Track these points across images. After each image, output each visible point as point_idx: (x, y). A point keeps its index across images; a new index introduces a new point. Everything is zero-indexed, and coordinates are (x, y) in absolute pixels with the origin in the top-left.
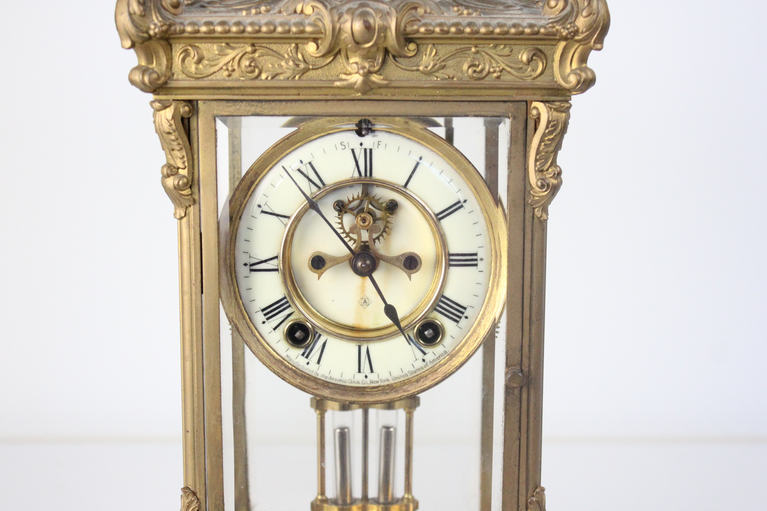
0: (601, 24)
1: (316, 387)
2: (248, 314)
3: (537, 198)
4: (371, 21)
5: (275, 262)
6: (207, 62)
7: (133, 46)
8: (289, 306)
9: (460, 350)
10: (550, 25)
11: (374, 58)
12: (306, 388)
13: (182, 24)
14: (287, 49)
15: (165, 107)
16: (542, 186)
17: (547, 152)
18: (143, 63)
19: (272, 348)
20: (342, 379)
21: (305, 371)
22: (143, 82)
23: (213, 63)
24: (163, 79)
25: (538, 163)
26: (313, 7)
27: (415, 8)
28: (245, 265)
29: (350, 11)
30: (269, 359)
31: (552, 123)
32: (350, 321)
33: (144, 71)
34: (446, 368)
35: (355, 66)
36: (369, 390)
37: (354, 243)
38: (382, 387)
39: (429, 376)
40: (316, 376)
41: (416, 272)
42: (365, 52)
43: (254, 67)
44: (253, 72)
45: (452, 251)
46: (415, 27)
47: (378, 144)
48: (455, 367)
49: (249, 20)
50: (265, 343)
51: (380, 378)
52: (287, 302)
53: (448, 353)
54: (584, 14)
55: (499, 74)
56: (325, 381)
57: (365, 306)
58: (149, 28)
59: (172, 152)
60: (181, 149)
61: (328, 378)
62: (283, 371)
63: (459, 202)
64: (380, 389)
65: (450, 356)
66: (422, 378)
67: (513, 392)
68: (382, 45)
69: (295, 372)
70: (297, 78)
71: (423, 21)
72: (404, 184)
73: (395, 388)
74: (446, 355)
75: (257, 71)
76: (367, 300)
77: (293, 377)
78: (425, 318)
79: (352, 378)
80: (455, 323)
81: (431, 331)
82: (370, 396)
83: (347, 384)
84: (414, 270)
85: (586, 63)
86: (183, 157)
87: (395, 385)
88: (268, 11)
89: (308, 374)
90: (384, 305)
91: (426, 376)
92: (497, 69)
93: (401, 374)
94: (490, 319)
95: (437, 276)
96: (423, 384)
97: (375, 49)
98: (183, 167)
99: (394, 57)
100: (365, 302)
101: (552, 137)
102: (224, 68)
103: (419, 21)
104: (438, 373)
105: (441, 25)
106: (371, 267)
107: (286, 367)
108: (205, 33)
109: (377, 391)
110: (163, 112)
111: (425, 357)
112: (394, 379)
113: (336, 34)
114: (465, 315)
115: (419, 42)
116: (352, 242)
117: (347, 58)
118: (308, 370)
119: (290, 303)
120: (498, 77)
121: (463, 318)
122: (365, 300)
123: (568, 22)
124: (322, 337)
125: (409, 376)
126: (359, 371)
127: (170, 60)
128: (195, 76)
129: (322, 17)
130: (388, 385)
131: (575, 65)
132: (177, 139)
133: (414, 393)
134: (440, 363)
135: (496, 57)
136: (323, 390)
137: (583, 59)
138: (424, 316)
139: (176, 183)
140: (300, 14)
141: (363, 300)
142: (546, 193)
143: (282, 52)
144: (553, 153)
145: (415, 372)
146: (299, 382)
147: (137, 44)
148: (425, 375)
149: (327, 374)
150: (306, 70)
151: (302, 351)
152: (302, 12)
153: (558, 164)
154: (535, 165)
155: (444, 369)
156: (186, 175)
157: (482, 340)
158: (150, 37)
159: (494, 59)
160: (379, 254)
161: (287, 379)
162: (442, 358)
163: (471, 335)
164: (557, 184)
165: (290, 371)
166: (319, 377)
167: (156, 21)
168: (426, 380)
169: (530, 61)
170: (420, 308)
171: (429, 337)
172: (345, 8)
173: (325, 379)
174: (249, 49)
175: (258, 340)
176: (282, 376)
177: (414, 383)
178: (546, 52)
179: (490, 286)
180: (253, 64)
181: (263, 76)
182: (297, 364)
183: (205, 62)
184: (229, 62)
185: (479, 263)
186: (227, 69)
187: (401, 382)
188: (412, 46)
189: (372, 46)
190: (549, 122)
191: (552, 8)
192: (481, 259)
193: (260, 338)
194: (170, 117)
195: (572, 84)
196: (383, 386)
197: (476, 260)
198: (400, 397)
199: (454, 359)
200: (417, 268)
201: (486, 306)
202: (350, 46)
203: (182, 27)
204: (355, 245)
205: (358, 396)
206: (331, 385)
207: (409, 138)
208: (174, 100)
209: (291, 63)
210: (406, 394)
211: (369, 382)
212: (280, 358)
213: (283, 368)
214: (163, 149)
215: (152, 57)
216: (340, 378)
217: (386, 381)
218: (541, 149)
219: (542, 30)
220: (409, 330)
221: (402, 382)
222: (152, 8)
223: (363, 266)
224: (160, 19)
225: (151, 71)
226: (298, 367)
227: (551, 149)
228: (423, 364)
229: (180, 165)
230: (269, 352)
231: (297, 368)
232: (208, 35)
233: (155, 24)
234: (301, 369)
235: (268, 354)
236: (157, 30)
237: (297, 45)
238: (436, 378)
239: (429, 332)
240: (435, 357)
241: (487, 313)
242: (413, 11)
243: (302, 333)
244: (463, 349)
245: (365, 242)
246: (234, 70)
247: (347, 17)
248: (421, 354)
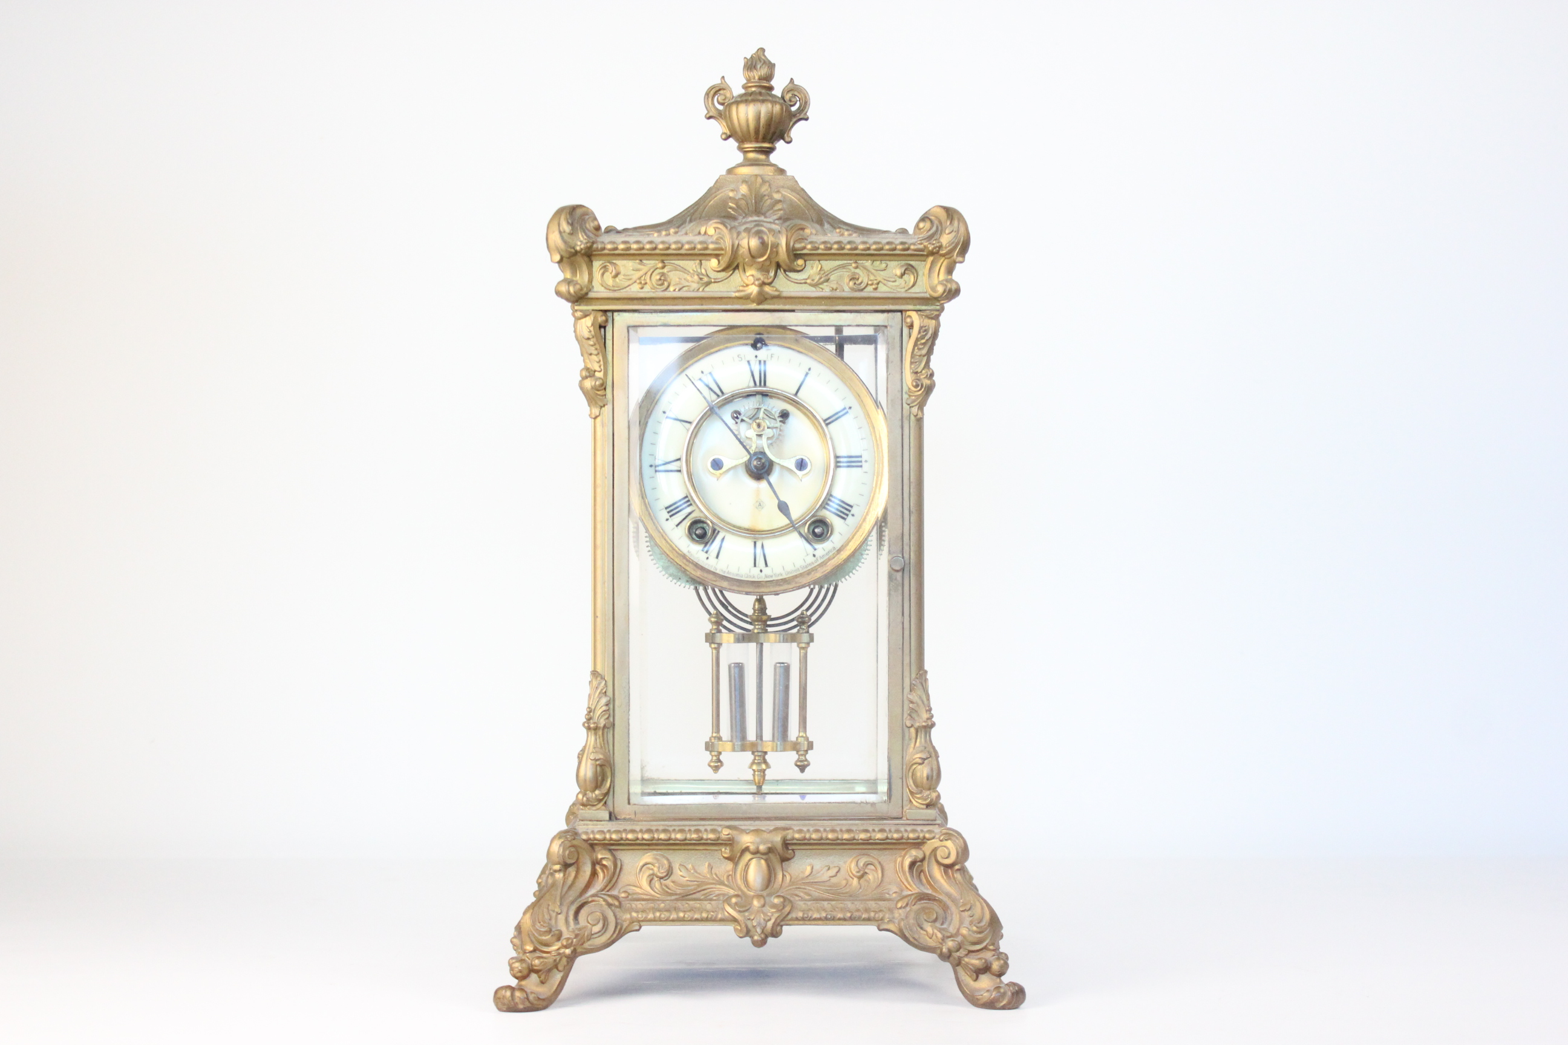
0: (962, 240)
1: (715, 579)
2: (654, 512)
3: (913, 398)
4: (765, 238)
5: (678, 463)
6: (623, 277)
7: (560, 262)
8: (690, 505)
9: (851, 539)
10: (919, 242)
11: (768, 272)
13: (603, 242)
14: (691, 265)
15: (586, 316)
16: (917, 386)
17: (920, 356)
18: (569, 276)
19: (671, 541)
21: (704, 566)
22: (569, 292)
23: (628, 277)
24: (585, 290)
25: (913, 366)
26: (715, 228)
27: (803, 229)
29: (748, 230)
30: (672, 552)
31: (924, 329)
32: (746, 524)
33: (568, 282)
35: (751, 278)
36: (764, 582)
37: (753, 449)
38: (776, 580)
39: (819, 569)
40: (715, 571)
42: (759, 266)
43: (664, 280)
44: (662, 284)
45: (839, 454)
46: (803, 245)
47: (772, 357)
48: (843, 560)
49: (660, 239)
50: (667, 538)
51: (774, 572)
52: (688, 501)
53: (835, 548)
54: (947, 232)
55: (876, 286)
56: (723, 576)
58: (576, 245)
59: (590, 357)
60: (598, 354)
61: (726, 573)
62: (685, 564)
63: (845, 409)
64: (774, 582)
65: (838, 551)
66: (813, 571)
68: (774, 261)
70: (701, 290)
71: (809, 240)
72: (794, 392)
73: (788, 581)
74: (833, 550)
75: (666, 284)
76: (761, 502)
77: (694, 570)
78: (815, 516)
79: (748, 572)
80: (842, 521)
81: (821, 528)
82: (764, 587)
83: (744, 578)
85: (952, 275)
86: (600, 361)
87: (787, 579)
88: (676, 233)
89: (708, 570)
90: (777, 502)
91: (817, 569)
92: (875, 282)
95: (825, 478)
96: (814, 577)
97: (768, 263)
98: (599, 369)
99: (785, 271)
100: (760, 505)
101: (923, 341)
102: (638, 281)
103: (806, 239)
105: (824, 243)
106: (766, 474)
107: (687, 560)
108: (622, 250)
109: (770, 583)
110: (583, 320)
111: (816, 553)
113: (735, 250)
114: (852, 512)
115: (806, 258)
117: (744, 271)
118: (707, 566)
119: (692, 502)
120: (876, 289)
121: (850, 516)
123: (933, 239)
124: (720, 533)
126: (755, 566)
127: (591, 274)
128: (613, 289)
129: (723, 235)
130: (782, 578)
131: (942, 277)
132: (595, 344)
134: (830, 557)
135: (873, 271)
136: (721, 582)
137: (950, 270)
138: (814, 514)
139: (593, 383)
140: (704, 235)
141: (758, 504)
142: (921, 392)
143: (687, 268)
144: (925, 358)
145: (806, 567)
147: (564, 259)
149: (725, 569)
150: (708, 284)
151: (702, 547)
152: (705, 233)
153: (931, 367)
154: (911, 368)
156: (602, 377)
158: (576, 253)
159: (872, 273)
160: (772, 462)
162: (831, 552)
163: (861, 525)
164: (931, 384)
165: (691, 565)
167: (582, 239)
168: (817, 573)
169: (902, 275)
170: (809, 505)
171: (819, 533)
172: (743, 227)
173: (723, 574)
174: (660, 265)
175: (662, 536)
176: (684, 568)
177: (806, 576)
178: (916, 267)
179: (873, 485)
180: (662, 278)
181: (671, 288)
182: (696, 559)
183: (620, 277)
184: (642, 276)
185: (864, 465)
186: (641, 283)
187: (793, 576)
188: (800, 262)
189: (766, 260)
190: (921, 328)
191: (920, 229)
193: (664, 534)
194: (589, 324)
195: (939, 293)
196: (778, 579)
199: (842, 552)
200: (807, 469)
201: (871, 504)
202: (747, 260)
203: (603, 246)
205: (754, 587)
206: (728, 579)
207: (799, 352)
208: (593, 310)
209: (696, 277)
211: (764, 576)
212: (680, 550)
213: (685, 561)
214: (582, 355)
215: (576, 271)
216: (738, 573)
217: (780, 574)
218: (915, 352)
219: (912, 247)
220: (800, 527)
221: (795, 576)
222: (579, 228)
223: (759, 473)
224: (585, 237)
225: (575, 282)
226: (698, 561)
227: (924, 352)
228: (815, 559)
229: (598, 369)
230: (672, 547)
231: (696, 565)
232: (625, 252)
233: (581, 241)
234: (699, 564)
235: (671, 549)
236: (582, 246)
237: (701, 261)
239: (819, 529)
240: (824, 553)
241: (871, 510)
242: (801, 232)
243: (702, 530)
244: (850, 544)
246: (646, 283)
247: (744, 234)
248: (812, 550)
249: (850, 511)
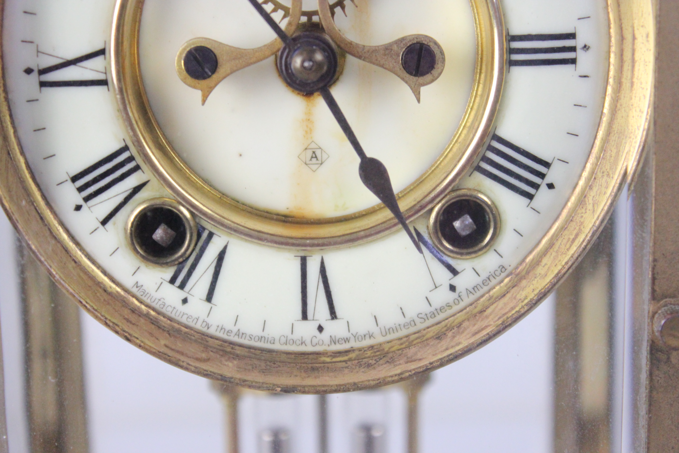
1: (204, 355)
2: (40, 189)
5: (97, 62)
8: (137, 168)
9: (537, 262)
12: (182, 358)
19: (99, 267)
20: (265, 334)
21: (179, 318)
28: (29, 71)
34: (505, 304)
36: (328, 360)
37: (284, 17)
38: (357, 353)
39: (465, 324)
40: (205, 330)
41: (432, 81)
45: (516, 30)
48: (526, 301)
50: (83, 256)
51: (353, 331)
52: (131, 159)
53: (509, 269)
56: (225, 341)
57: (314, 167)
61: (232, 335)
62: (128, 320)
64: (353, 355)
65: (513, 276)
66: (450, 328)
67: (669, 358)
69: (154, 322)
73: (387, 353)
74: (503, 275)
76: (318, 153)
77: (151, 334)
78: (453, 191)
79: (287, 331)
80: (523, 200)
81: (468, 220)
82: (331, 374)
83: (277, 347)
84: (428, 77)
87: (386, 347)
89: (187, 327)
90: (358, 160)
91: (460, 325)
93: (400, 320)
94: (607, 188)
95: (479, 92)
96: (453, 344)
100: (314, 156)
104: (487, 317)
106: (325, 68)
107: (134, 311)
109: (345, 361)
111: (457, 281)
112: (384, 333)
114: (548, 180)
116: (281, 13)
118: (185, 317)
119: (139, 160)
121: (543, 188)
122: (314, 152)
124: (215, 239)
125: (420, 326)
126: (305, 316)
130: (372, 347)
133: (431, 364)
134: (491, 293)
136: (221, 362)
138: (452, 186)
141: (309, 153)
145: (433, 315)
146: (166, 346)
148: (456, 322)
149: (229, 325)
151: (169, 273)
155: (502, 309)
157: (588, 238)
160: (343, 40)
161: (137, 338)
162: (494, 282)
163: (563, 228)
165: (142, 320)
166: (212, 331)
168: (459, 333)
170: (440, 167)
171: (464, 233)
173: (225, 337)
175: (66, 250)
176: (124, 331)
177: (432, 342)
179: (606, 111)
182: (160, 303)
185: (580, 55)
187: (400, 339)
192: (586, 48)
193: (71, 245)
196: (360, 350)
197: (573, 49)
198: (399, 375)
199: (524, 283)
200: (435, 72)
201: (598, 158)
204: (286, 20)
205: (304, 375)
206: (238, 351)
210: (413, 366)
211: (327, 340)
212: (119, 289)
213: (126, 312)
216: (260, 333)
217: (367, 337)
220: (417, 218)
221: (405, 339)
223: (306, 64)
226: (164, 310)
228: (451, 296)
230: (92, 278)
231: (159, 313)
234: (169, 314)
235: (90, 283)
238: (483, 329)
239: (463, 222)
240: (479, 280)
241: (600, 175)
243: (169, 231)
244: (545, 261)
245: (309, 14)
248: (447, 274)
249: (542, 176)
